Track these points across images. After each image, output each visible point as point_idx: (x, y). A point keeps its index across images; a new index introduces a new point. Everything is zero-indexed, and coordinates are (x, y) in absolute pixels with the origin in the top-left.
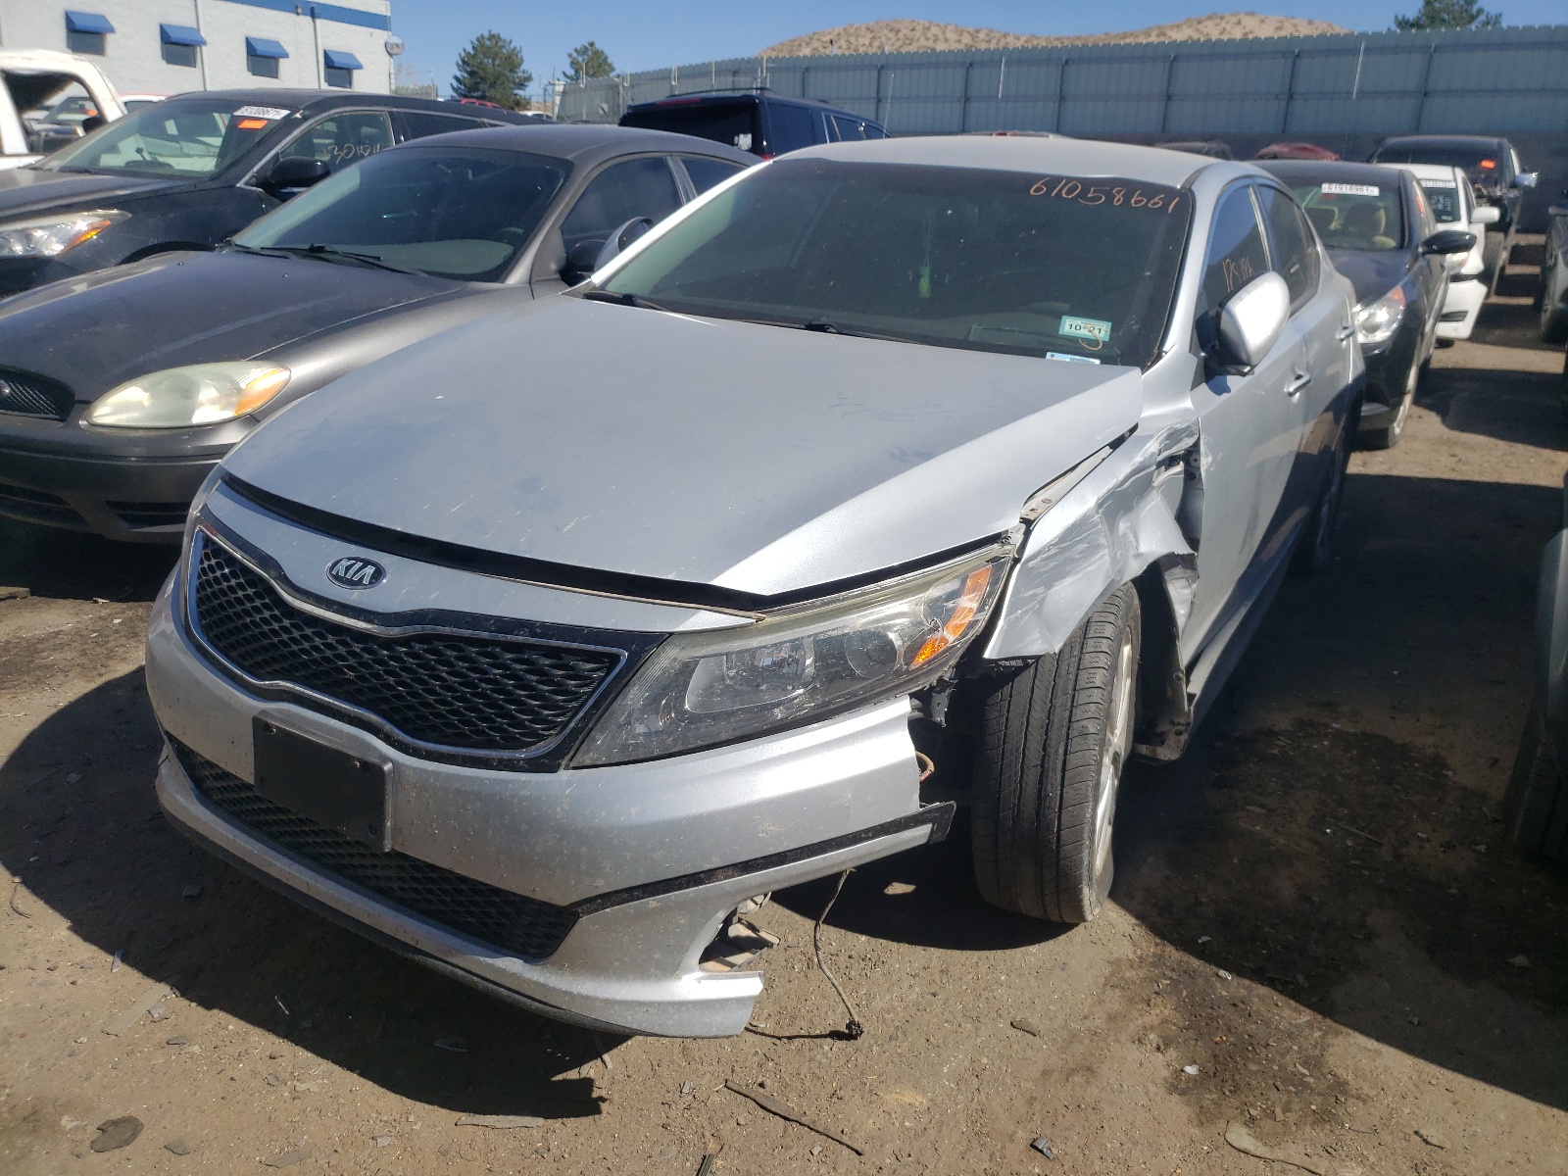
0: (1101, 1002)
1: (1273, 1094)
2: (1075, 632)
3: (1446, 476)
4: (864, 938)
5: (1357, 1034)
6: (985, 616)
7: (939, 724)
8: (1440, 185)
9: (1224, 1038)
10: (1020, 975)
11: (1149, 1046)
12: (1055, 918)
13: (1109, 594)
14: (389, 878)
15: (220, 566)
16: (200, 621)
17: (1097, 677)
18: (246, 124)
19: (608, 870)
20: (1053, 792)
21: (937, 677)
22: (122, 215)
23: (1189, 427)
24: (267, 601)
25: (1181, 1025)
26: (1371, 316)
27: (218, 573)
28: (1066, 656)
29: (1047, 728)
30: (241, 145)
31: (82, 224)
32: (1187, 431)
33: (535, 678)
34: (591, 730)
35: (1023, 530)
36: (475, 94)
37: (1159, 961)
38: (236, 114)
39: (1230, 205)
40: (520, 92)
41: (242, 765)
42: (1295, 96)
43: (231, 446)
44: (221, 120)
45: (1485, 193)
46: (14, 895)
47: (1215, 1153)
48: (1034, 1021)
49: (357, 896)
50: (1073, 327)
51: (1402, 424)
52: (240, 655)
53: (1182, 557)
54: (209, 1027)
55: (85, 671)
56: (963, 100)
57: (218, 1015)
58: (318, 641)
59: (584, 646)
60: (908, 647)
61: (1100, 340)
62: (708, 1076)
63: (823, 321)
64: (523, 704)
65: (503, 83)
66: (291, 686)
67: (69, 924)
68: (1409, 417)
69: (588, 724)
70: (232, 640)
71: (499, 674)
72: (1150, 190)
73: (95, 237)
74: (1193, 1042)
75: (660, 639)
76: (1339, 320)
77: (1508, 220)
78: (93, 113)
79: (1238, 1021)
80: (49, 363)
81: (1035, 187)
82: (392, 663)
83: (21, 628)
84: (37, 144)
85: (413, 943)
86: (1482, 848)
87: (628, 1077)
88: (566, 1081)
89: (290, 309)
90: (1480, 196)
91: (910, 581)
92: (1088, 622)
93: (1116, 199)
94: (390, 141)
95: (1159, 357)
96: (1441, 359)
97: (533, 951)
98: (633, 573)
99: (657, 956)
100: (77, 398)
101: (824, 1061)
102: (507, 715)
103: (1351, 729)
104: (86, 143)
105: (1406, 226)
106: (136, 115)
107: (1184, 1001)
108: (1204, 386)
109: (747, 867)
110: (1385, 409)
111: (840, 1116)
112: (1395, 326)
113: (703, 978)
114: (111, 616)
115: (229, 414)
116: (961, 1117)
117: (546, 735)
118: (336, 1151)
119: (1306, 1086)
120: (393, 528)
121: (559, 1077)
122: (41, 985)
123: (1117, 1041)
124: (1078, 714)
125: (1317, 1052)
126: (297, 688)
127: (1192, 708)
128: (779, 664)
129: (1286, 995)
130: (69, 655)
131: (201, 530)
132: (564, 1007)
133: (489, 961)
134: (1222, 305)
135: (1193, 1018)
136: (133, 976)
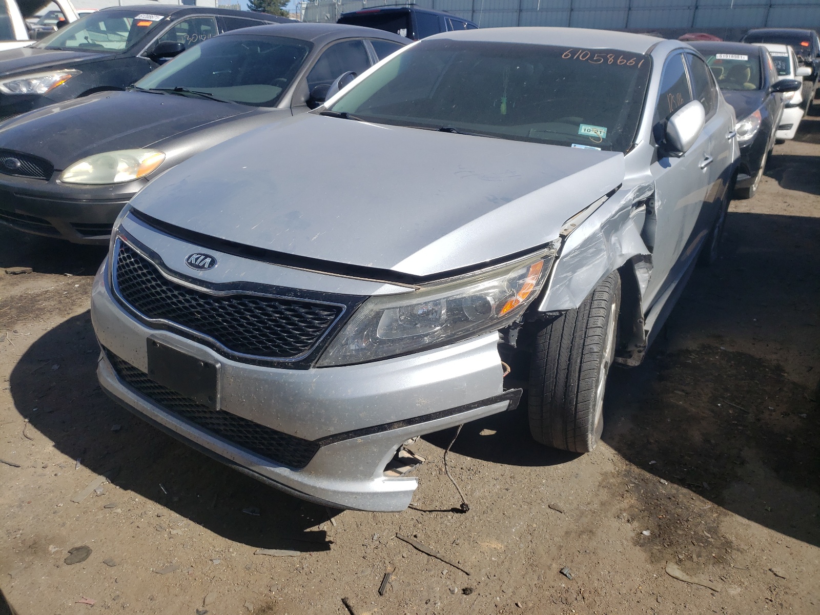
0: (597, 495)
1: (691, 547)
2: (587, 296)
3: (780, 214)
4: (469, 458)
5: (737, 516)
6: (540, 288)
7: (512, 347)
8: (779, 55)
9: (664, 516)
10: (553, 480)
11: (623, 520)
12: (573, 450)
13: (606, 276)
14: (219, 424)
15: (129, 257)
16: (119, 286)
17: (599, 321)
18: (141, 24)
19: (336, 422)
20: (573, 383)
21: (513, 321)
22: (77, 72)
23: (649, 185)
24: (154, 276)
25: (640, 508)
26: (742, 126)
27: (128, 261)
28: (582, 310)
29: (571, 348)
30: (139, 34)
31: (57, 77)
32: (649, 188)
33: (297, 319)
34: (327, 347)
35: (560, 241)
36: (260, 9)
37: (628, 473)
38: (136, 18)
39: (671, 64)
40: (283, 8)
41: (141, 363)
42: (699, 7)
43: (134, 194)
44: (128, 22)
45: (803, 60)
46: (25, 428)
47: (660, 578)
48: (561, 505)
49: (202, 433)
50: (586, 130)
51: (757, 185)
52: (139, 305)
53: (645, 257)
54: (126, 499)
55: (60, 311)
56: (518, 11)
57: (131, 493)
58: (181, 298)
59: (325, 303)
60: (498, 305)
61: (601, 137)
62: (387, 531)
63: (449, 126)
64: (290, 333)
65: (274, 3)
66: (166, 321)
67: (54, 444)
68: (761, 181)
69: (325, 344)
70: (136, 297)
71: (278, 317)
72: (628, 55)
73: (64, 84)
74: (647, 518)
75: (365, 299)
76: (727, 128)
77: (815, 74)
78: (63, 19)
79: (671, 507)
80: (40, 150)
81: (565, 54)
82: (220, 310)
83: (28, 289)
84: (34, 35)
85: (232, 459)
86: (804, 415)
87: (345, 530)
88: (311, 532)
89: (164, 121)
90: (800, 62)
91: (499, 268)
92: (594, 291)
93: (609, 60)
94: (216, 33)
95: (633, 147)
96: (778, 150)
97: (296, 464)
98: (349, 263)
99: (361, 468)
100: (55, 168)
101: (448, 524)
102: (282, 339)
103: (730, 350)
104: (58, 34)
105: (763, 76)
106: (84, 19)
107: (642, 496)
108: (657, 163)
109: (410, 421)
110: (749, 177)
111: (457, 554)
112: (755, 131)
113: (385, 480)
114: (74, 283)
115: (134, 177)
116: (522, 556)
117: (303, 350)
118: (192, 566)
119: (710, 543)
120: (221, 237)
121: (308, 530)
122: (39, 476)
123: (606, 517)
124: (588, 341)
125: (715, 525)
126: (170, 323)
127: (647, 338)
128: (427, 313)
129: (698, 494)
130: (53, 303)
131: (119, 238)
132: (312, 494)
133: (272, 469)
134: (668, 118)
135: (647, 505)
136: (87, 472)
